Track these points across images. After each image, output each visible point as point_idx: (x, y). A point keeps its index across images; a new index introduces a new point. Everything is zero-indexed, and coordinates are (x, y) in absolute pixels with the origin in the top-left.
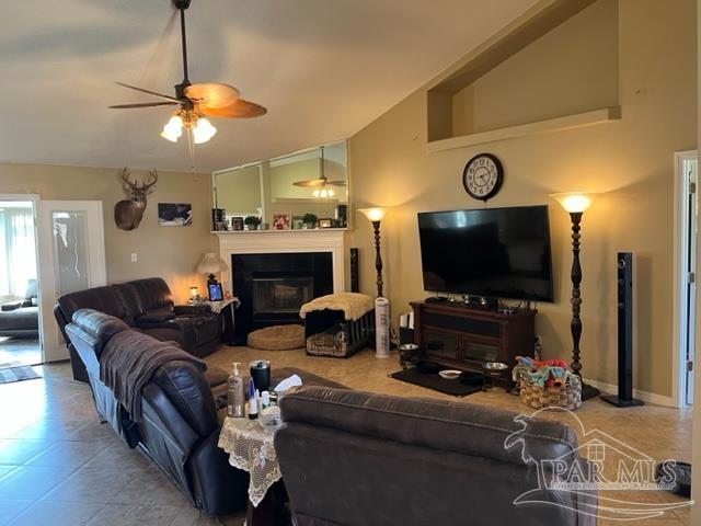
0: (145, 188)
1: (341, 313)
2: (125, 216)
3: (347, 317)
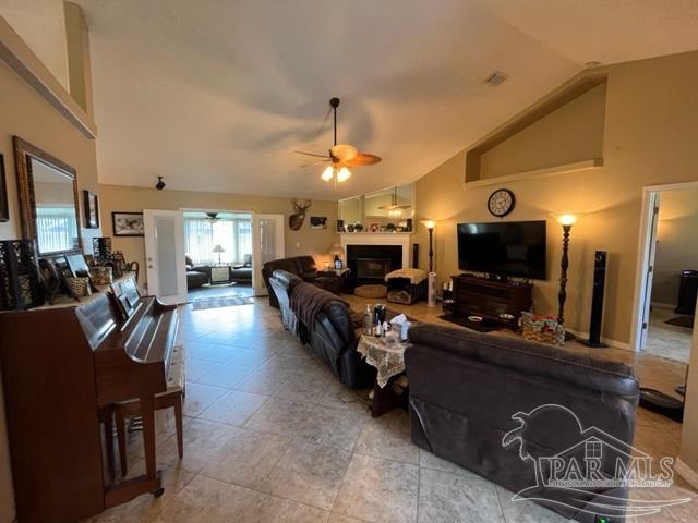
0: (305, 208)
1: (409, 280)
2: (294, 223)
3: (412, 282)
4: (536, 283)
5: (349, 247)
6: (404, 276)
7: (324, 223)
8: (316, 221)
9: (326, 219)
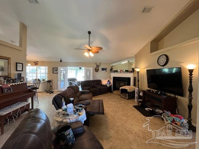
1: (127, 90)
3: (128, 91)
4: (179, 97)
5: (114, 78)
6: (125, 88)
7: (106, 70)
8: (103, 69)
9: (106, 69)
